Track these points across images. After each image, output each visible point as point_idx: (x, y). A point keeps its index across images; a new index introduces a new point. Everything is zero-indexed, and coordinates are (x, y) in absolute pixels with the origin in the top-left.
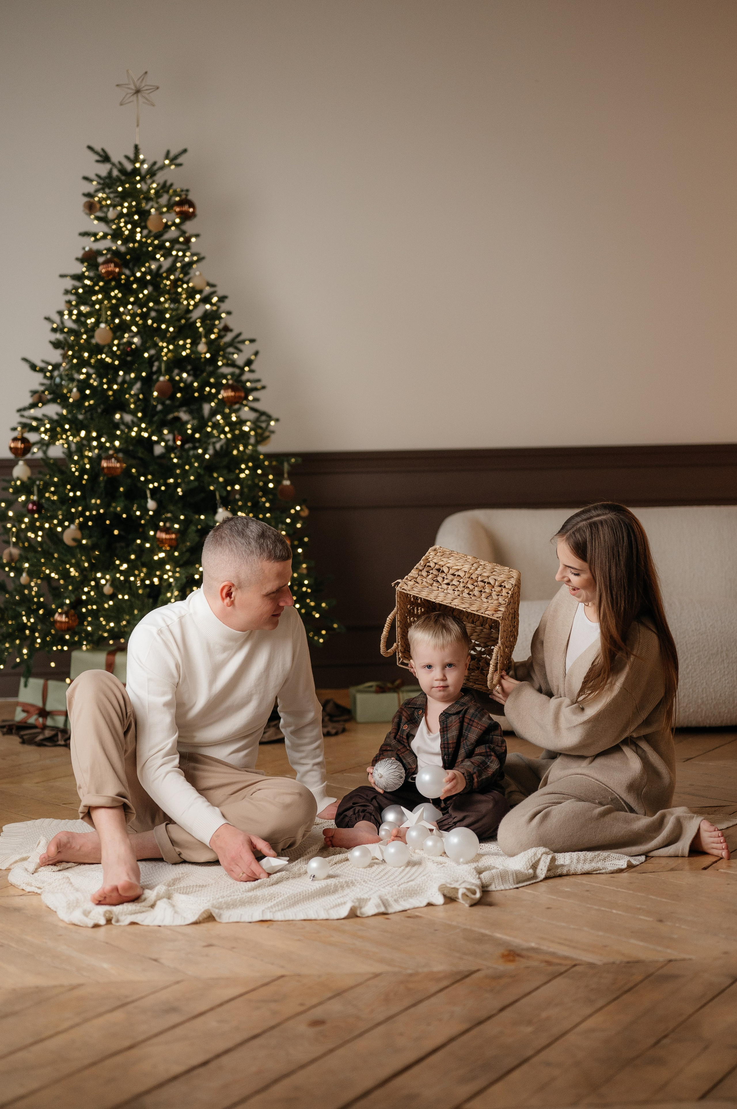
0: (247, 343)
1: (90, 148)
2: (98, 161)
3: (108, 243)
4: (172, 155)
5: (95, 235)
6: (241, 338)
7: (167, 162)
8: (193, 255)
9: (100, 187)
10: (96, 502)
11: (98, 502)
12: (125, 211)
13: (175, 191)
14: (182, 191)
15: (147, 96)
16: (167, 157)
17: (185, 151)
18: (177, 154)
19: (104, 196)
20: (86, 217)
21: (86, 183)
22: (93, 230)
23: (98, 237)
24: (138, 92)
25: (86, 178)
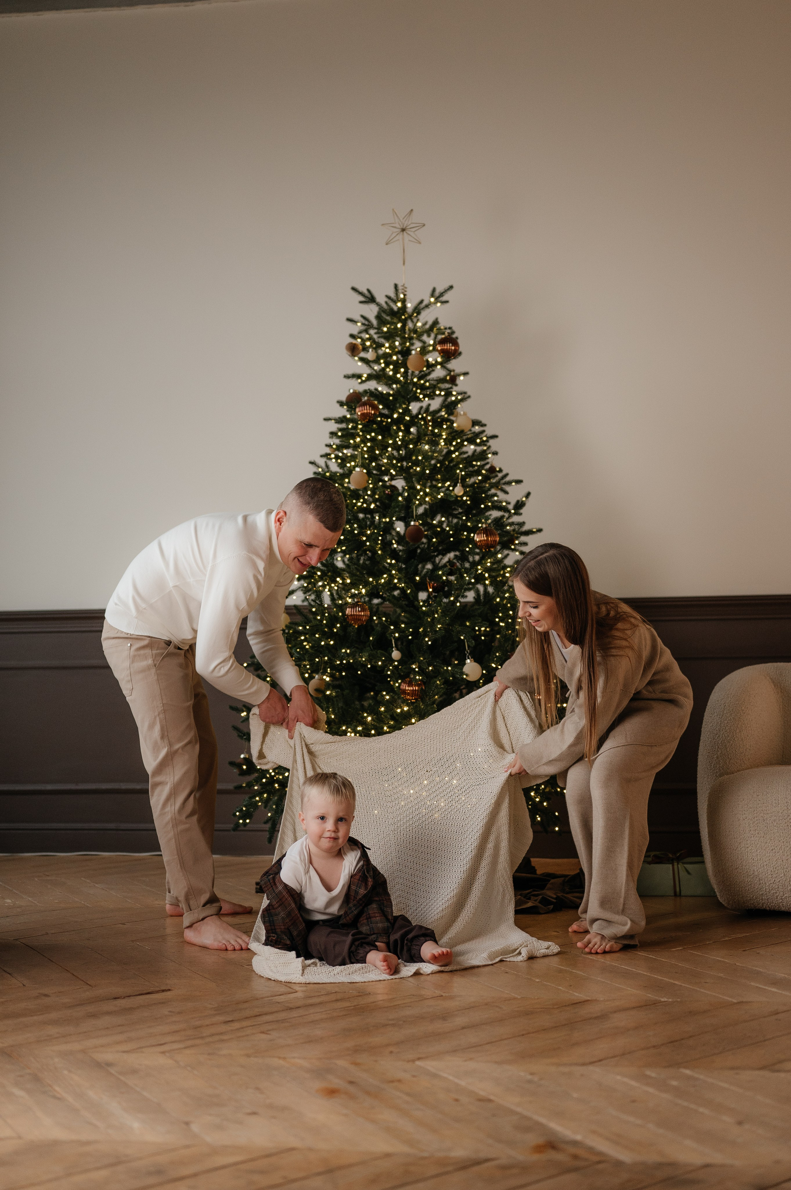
0: (514, 484)
1: (353, 289)
2: (361, 302)
3: (372, 385)
4: (437, 294)
5: (359, 376)
6: (508, 479)
7: (432, 300)
8: (458, 394)
9: (363, 328)
10: (346, 651)
11: (348, 651)
12: (388, 350)
13: (439, 329)
14: (446, 329)
15: (411, 233)
16: (432, 295)
17: (451, 287)
18: (442, 291)
19: (367, 336)
20: (349, 359)
21: (350, 324)
22: (358, 371)
23: (364, 379)
24: (403, 230)
25: (350, 320)
